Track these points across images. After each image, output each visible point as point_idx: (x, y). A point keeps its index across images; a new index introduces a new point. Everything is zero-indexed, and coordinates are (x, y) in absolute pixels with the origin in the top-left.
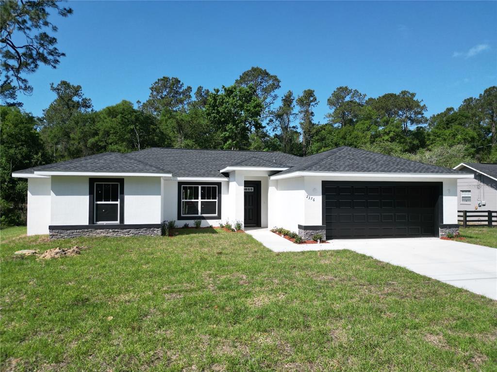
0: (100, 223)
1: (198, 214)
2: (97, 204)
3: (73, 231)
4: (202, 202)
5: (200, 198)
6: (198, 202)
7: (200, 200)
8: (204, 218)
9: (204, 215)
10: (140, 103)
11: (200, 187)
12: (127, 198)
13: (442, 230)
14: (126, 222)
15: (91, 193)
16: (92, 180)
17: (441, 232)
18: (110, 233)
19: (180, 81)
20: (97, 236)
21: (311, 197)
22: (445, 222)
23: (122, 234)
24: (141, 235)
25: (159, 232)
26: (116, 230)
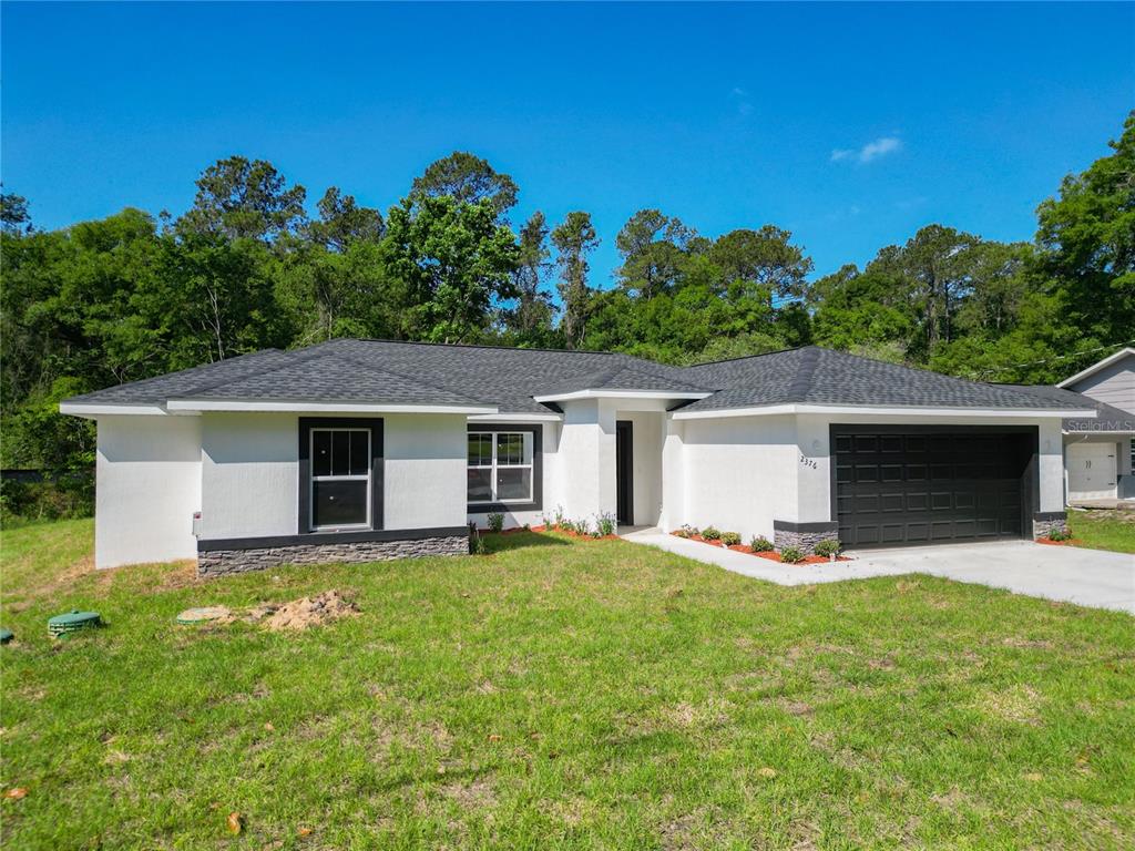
0: (322, 529)
1: (490, 499)
2: (316, 483)
3: (259, 552)
4: (499, 470)
5: (495, 461)
6: (490, 470)
7: (495, 466)
8: (504, 508)
9: (503, 501)
10: (169, 216)
11: (495, 435)
12: (391, 466)
13: (1039, 524)
14: (389, 525)
15: (303, 455)
16: (306, 422)
17: (1038, 528)
18: (352, 554)
19: (275, 172)
20: (321, 562)
21: (809, 459)
22: (1044, 509)
23: (380, 554)
24: (423, 555)
25: (462, 544)
26: (366, 545)
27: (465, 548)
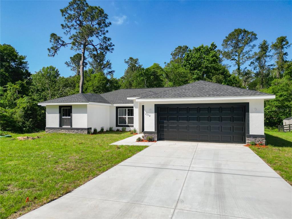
0: (64, 127)
1: (126, 124)
2: (63, 118)
3: (53, 130)
4: (128, 117)
5: (127, 115)
6: (126, 117)
7: (127, 117)
8: (128, 126)
11: (127, 109)
12: (73, 115)
14: (73, 127)
15: (60, 112)
16: (60, 107)
17: (248, 140)
18: (67, 132)
19: (188, 47)
20: (62, 133)
21: (148, 114)
22: (251, 133)
23: (71, 132)
24: (79, 133)
26: (69, 130)
27: (86, 133)
